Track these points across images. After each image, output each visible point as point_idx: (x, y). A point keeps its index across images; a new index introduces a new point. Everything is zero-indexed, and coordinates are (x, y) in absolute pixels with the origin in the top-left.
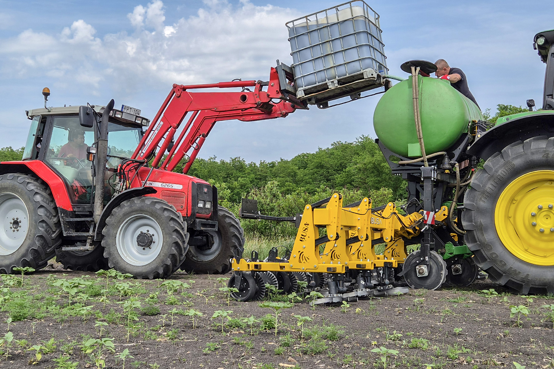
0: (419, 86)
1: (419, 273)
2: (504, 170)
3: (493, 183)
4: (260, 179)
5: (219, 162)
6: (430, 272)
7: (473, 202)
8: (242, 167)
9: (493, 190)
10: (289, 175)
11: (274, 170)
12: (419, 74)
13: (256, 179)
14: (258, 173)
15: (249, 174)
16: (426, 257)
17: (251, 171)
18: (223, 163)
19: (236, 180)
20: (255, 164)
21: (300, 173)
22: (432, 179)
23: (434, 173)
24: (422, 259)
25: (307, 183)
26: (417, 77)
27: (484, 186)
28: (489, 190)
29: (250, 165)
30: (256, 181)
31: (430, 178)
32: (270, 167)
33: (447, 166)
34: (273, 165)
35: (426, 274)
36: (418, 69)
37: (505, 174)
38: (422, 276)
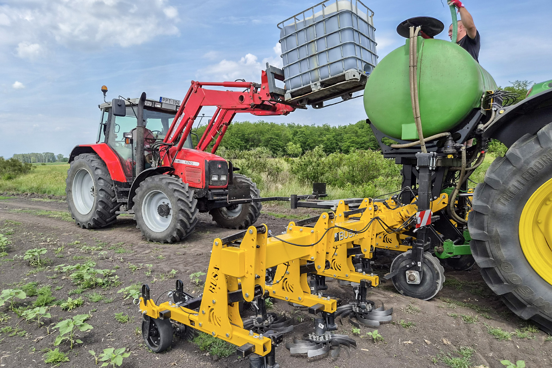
0: (418, 51)
1: (409, 279)
2: (541, 162)
3: (520, 179)
4: (338, 135)
5: (316, 127)
6: (423, 280)
7: (487, 203)
8: (328, 129)
9: (519, 190)
10: (353, 132)
11: (346, 130)
12: (418, 35)
13: (336, 135)
14: (337, 132)
15: (332, 132)
16: (418, 263)
17: (334, 131)
18: (318, 127)
19: (325, 136)
20: (335, 127)
21: (360, 131)
22: (430, 168)
23: (433, 160)
24: (413, 263)
25: (363, 137)
26: (416, 38)
27: (506, 183)
28: (512, 189)
29: (333, 128)
30: (336, 136)
31: (427, 167)
32: (344, 128)
33: (450, 150)
34: (345, 127)
35: (418, 282)
36: (419, 28)
37: (540, 167)
38: (412, 283)
